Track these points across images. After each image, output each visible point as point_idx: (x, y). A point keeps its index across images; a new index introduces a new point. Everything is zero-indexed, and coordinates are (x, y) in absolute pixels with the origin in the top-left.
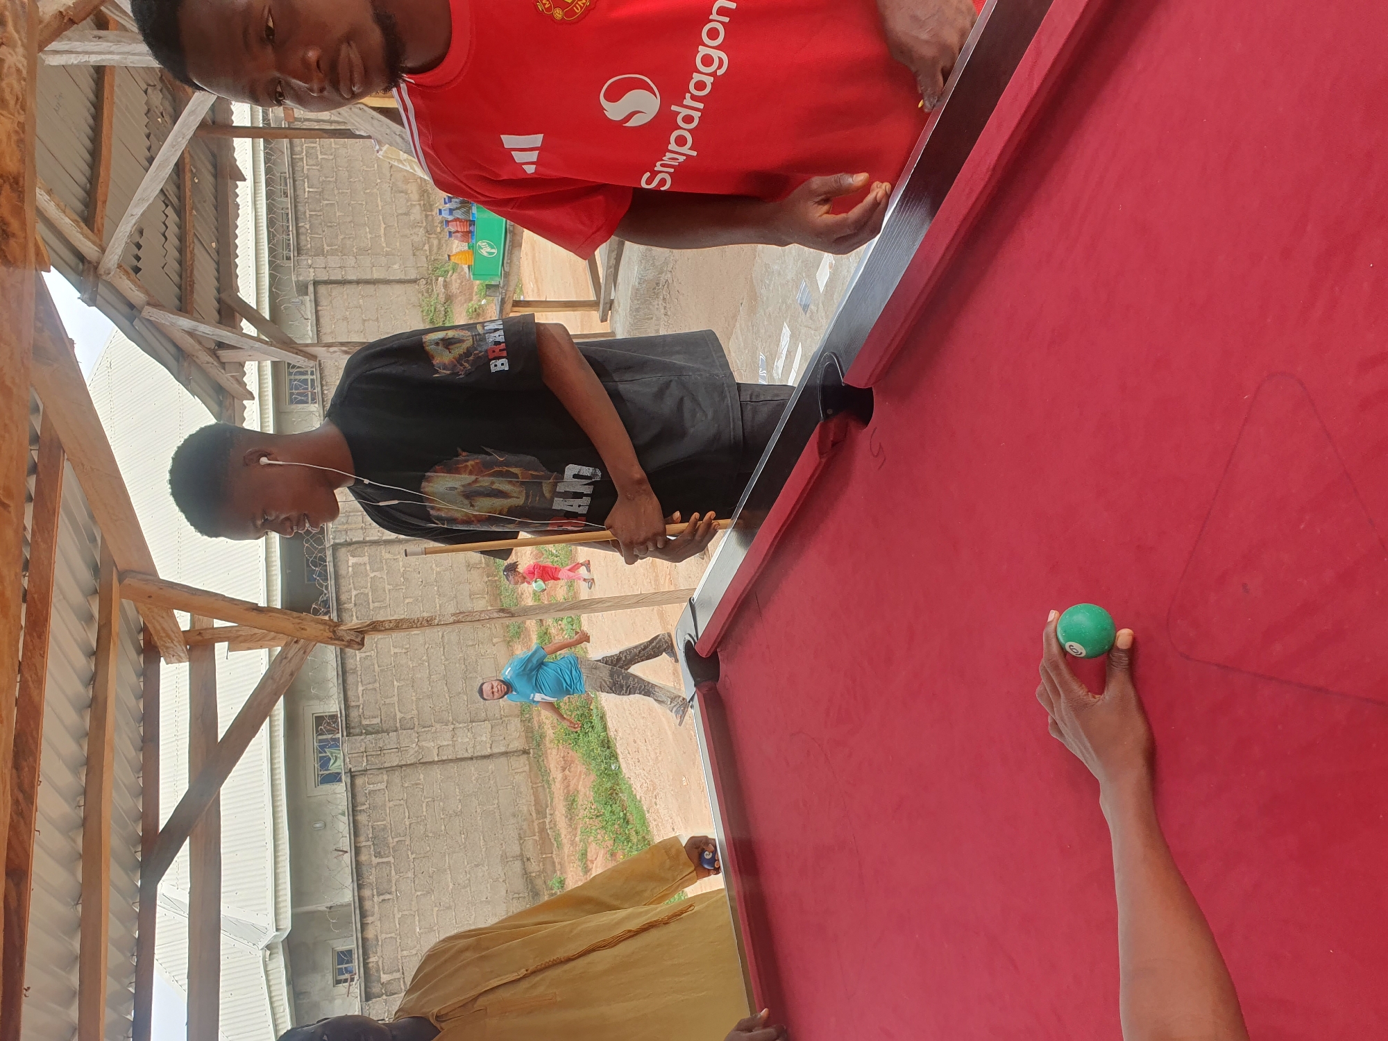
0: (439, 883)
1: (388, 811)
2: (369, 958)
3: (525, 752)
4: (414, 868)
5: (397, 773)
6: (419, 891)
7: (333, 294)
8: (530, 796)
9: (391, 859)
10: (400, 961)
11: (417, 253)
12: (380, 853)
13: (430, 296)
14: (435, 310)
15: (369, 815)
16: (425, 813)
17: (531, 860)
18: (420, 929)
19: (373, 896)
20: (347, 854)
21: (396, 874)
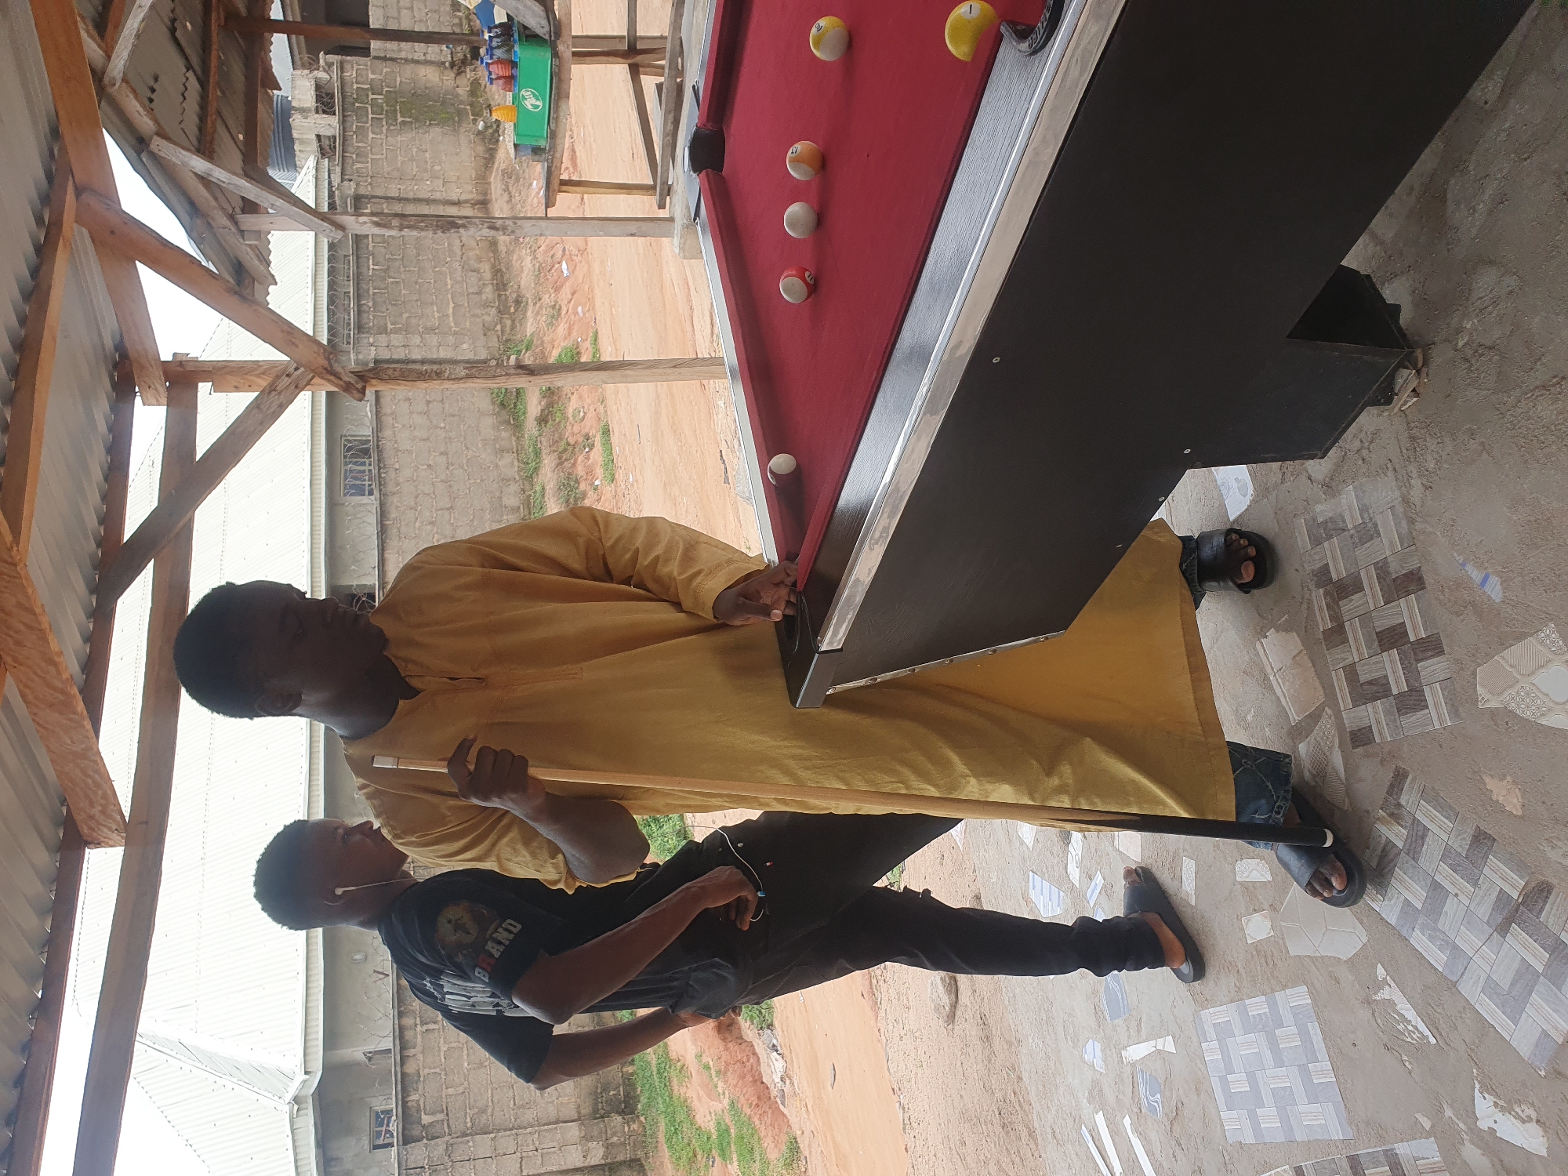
2: (409, 1096)
10: (444, 1100)
11: (488, 333)
18: (468, 1064)
19: (416, 1025)
20: (387, 978)
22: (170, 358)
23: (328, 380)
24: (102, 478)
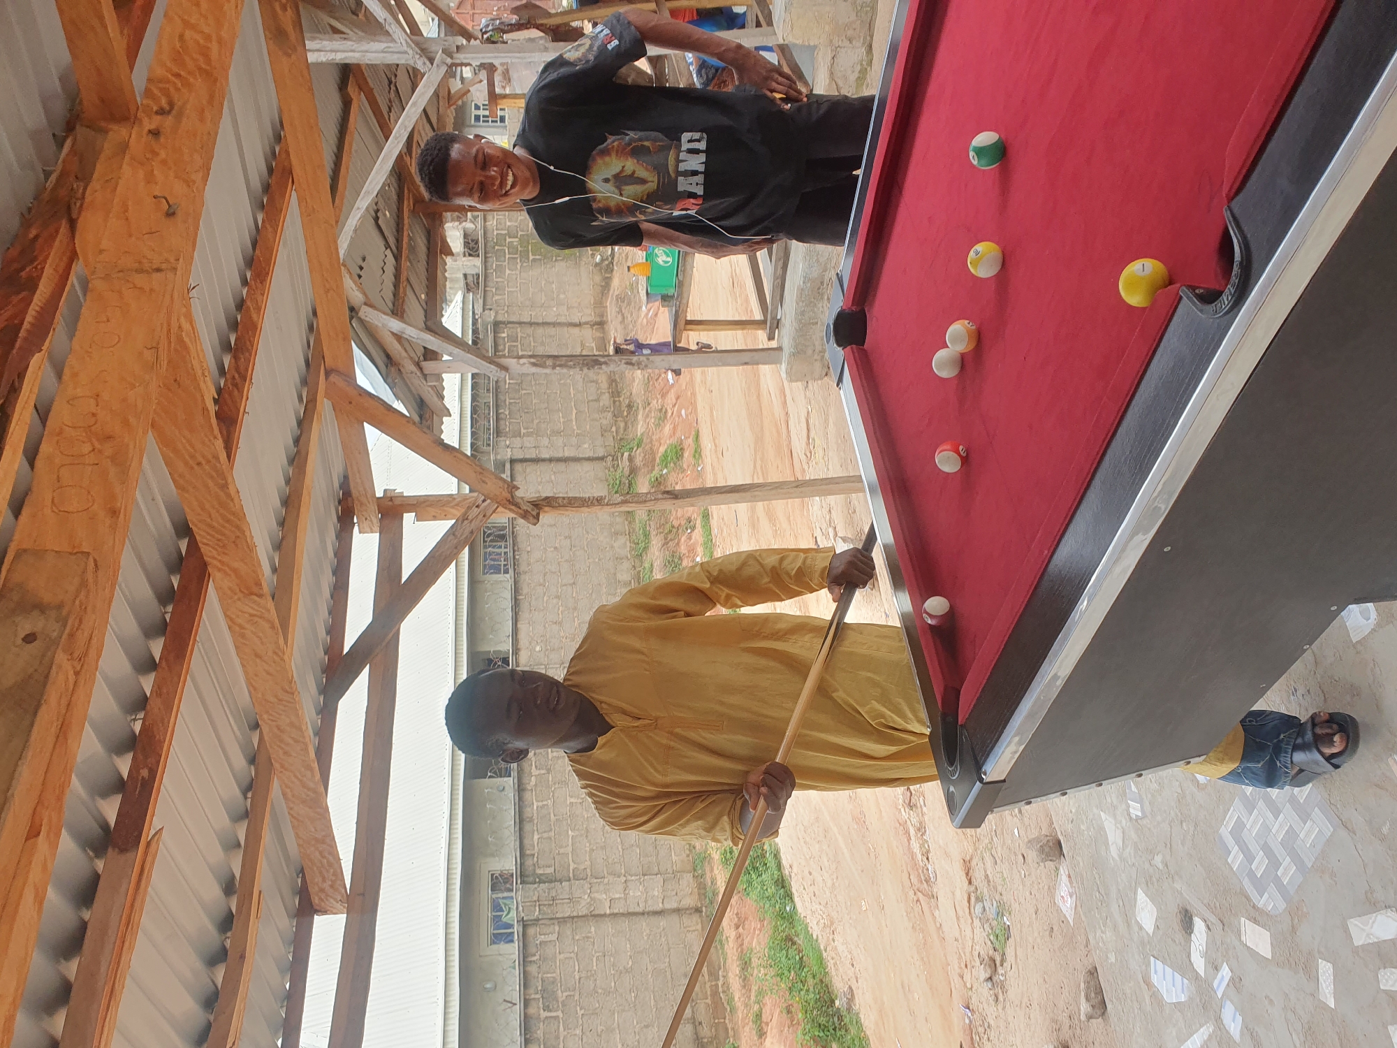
0: (608, 1042)
1: (558, 964)
3: (698, 910)
4: (582, 1025)
5: (568, 925)
7: (528, 470)
9: (560, 1014)
11: (606, 434)
12: (548, 1006)
13: (616, 470)
14: (620, 482)
15: (539, 967)
17: (703, 1024)
20: (515, 1007)
21: (564, 1030)
22: (382, 495)
23: (510, 510)
24: (329, 596)
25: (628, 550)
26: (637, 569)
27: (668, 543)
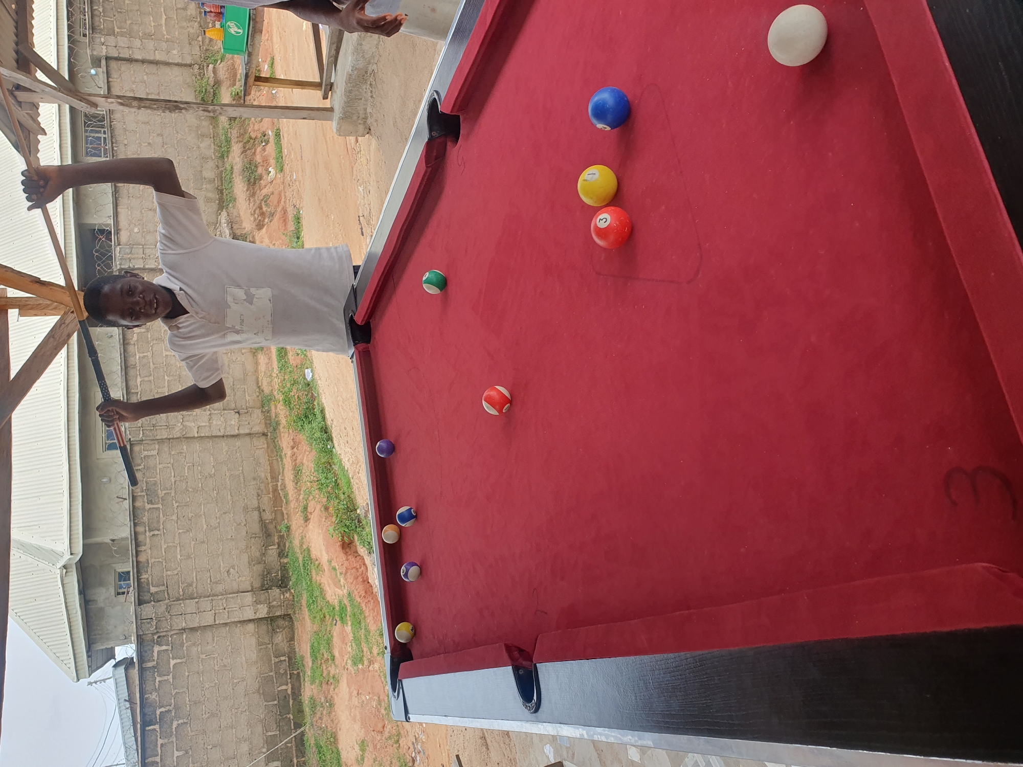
0: (196, 524)
1: (158, 471)
2: (141, 575)
3: (264, 434)
4: (177, 513)
5: (166, 444)
6: (181, 529)
7: (123, 69)
8: (267, 466)
9: (160, 506)
10: (165, 578)
11: (193, 43)
12: (151, 501)
13: (202, 79)
14: (206, 90)
15: (144, 474)
16: (186, 474)
17: (266, 511)
18: (181, 556)
19: (146, 531)
20: (126, 501)
21: (164, 516)
25: (213, 151)
26: (220, 169)
27: (246, 151)
